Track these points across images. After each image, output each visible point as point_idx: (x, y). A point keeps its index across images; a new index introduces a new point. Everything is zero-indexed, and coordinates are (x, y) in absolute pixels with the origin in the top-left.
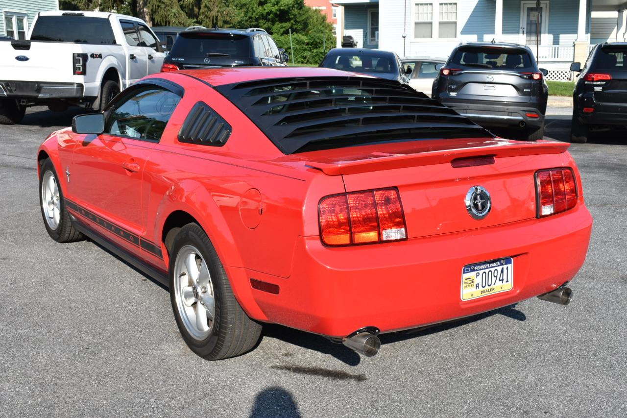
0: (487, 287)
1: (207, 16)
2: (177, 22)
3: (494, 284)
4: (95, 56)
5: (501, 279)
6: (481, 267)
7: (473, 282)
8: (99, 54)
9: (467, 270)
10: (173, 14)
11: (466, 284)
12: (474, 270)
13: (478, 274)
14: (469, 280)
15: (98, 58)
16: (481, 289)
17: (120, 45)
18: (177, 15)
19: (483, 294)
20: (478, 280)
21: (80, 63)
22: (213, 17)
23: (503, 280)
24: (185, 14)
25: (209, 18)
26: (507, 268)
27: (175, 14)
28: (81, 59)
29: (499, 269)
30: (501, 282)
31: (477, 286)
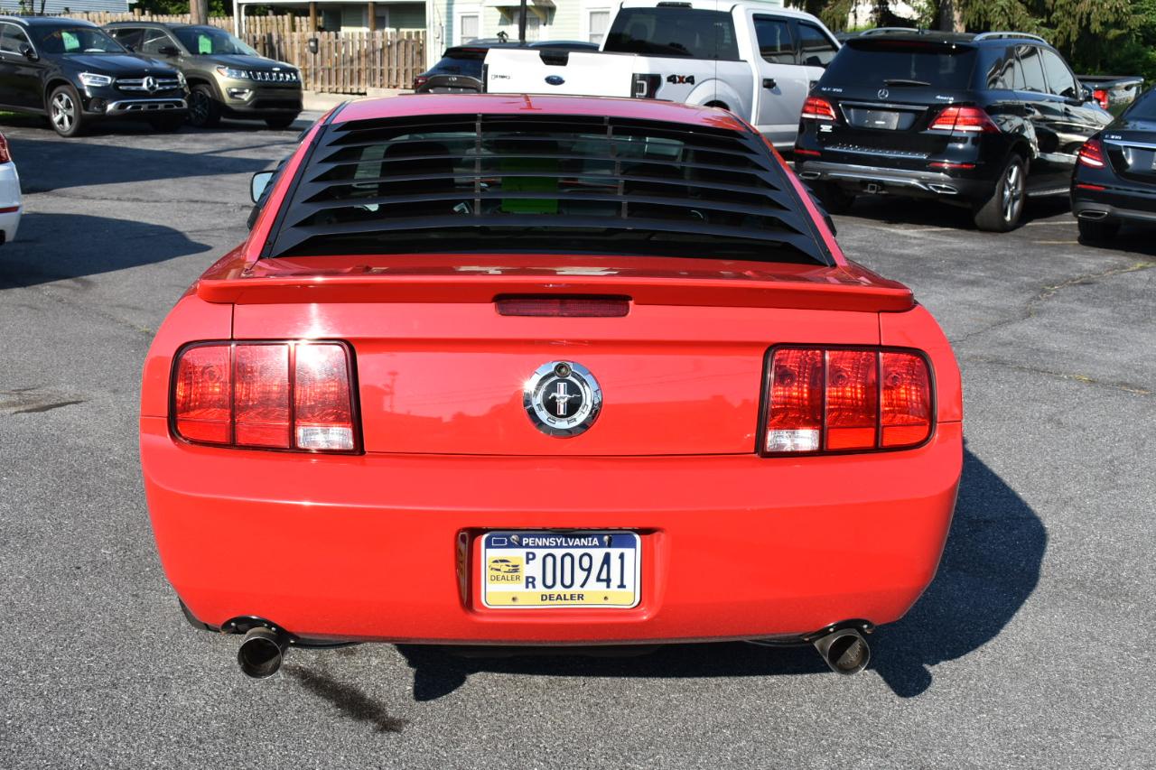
0: (558, 589)
1: (1069, 13)
2: (1006, 23)
3: (582, 586)
4: (678, 79)
5: (604, 576)
6: (540, 542)
7: (516, 571)
8: (687, 76)
9: (496, 542)
10: (999, 9)
11: (496, 573)
12: (520, 545)
13: (531, 556)
14: (504, 564)
15: (683, 83)
16: (540, 588)
17: (746, 61)
18: (1007, 11)
19: (548, 602)
20: (534, 569)
21: (642, 92)
22: (1082, 14)
23: (608, 581)
24: (1023, 7)
25: (1074, 16)
26: (622, 556)
27: (1003, 9)
28: (645, 83)
29: (598, 554)
30: (605, 584)
31: (527, 583)
